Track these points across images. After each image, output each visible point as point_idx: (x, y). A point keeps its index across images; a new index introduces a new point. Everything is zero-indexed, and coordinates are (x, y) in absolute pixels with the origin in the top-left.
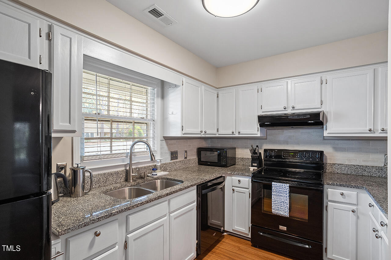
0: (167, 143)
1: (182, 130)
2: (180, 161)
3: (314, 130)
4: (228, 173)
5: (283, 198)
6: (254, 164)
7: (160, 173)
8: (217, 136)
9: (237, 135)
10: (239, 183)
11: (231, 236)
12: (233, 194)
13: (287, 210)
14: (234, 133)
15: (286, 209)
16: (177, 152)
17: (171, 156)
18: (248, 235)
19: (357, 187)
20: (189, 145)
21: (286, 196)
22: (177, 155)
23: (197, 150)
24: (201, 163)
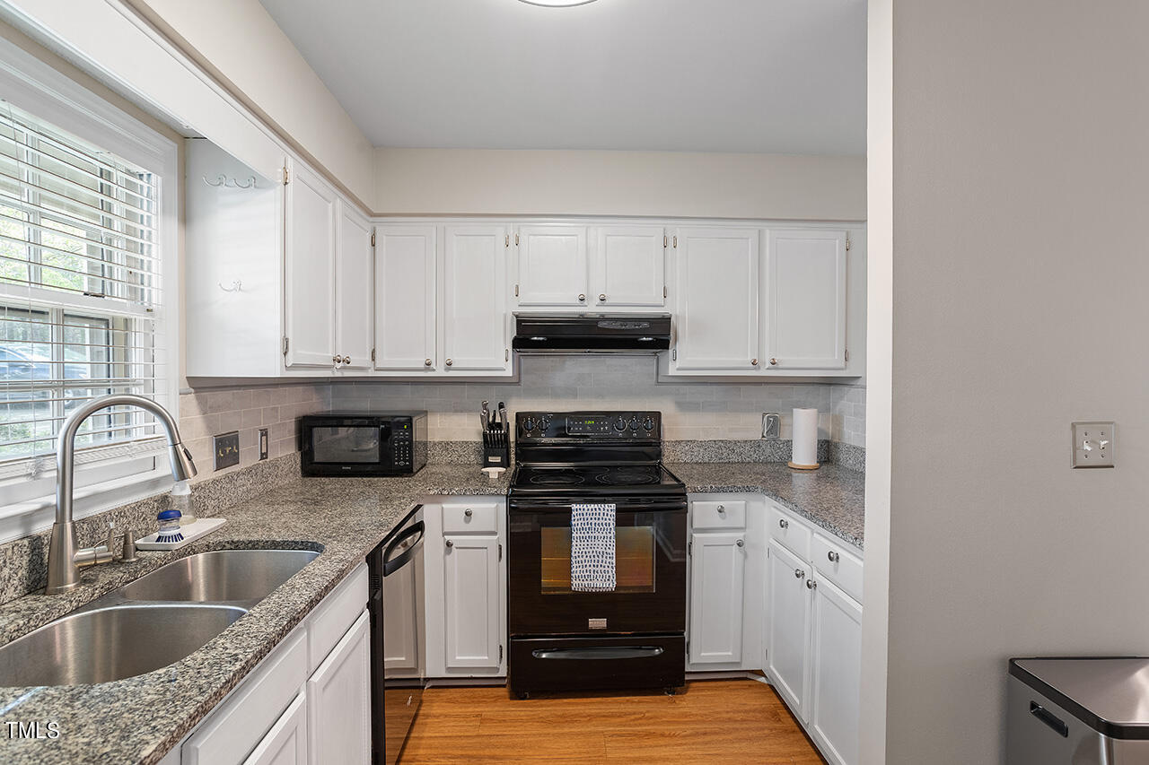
0: (202, 403)
1: (285, 354)
2: (249, 470)
3: (634, 360)
4: (432, 492)
5: (600, 543)
6: (491, 459)
7: (192, 529)
8: (371, 373)
9: (440, 372)
10: (465, 518)
11: (440, 690)
12: (448, 557)
13: (612, 572)
14: (433, 366)
15: (610, 569)
16: (236, 438)
17: (218, 453)
18: (497, 670)
19: (748, 489)
20: (273, 409)
21: (609, 535)
22: (237, 448)
23: (296, 425)
24: (313, 467)
